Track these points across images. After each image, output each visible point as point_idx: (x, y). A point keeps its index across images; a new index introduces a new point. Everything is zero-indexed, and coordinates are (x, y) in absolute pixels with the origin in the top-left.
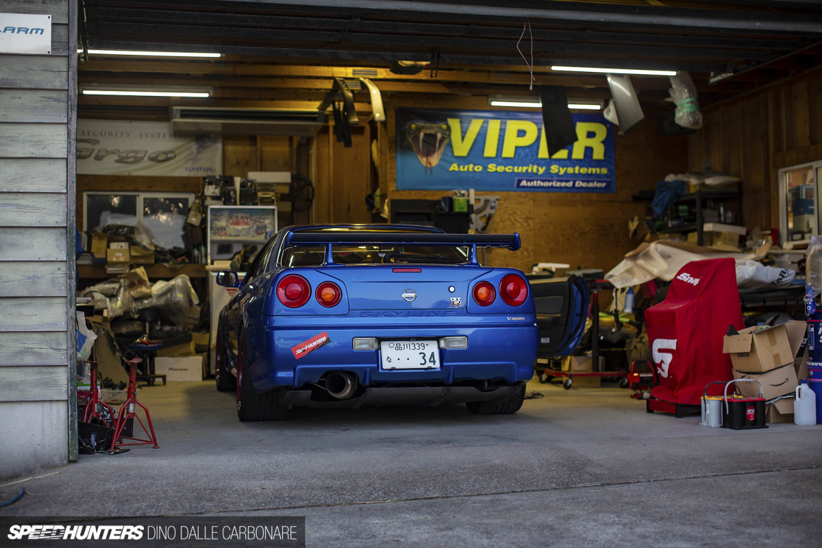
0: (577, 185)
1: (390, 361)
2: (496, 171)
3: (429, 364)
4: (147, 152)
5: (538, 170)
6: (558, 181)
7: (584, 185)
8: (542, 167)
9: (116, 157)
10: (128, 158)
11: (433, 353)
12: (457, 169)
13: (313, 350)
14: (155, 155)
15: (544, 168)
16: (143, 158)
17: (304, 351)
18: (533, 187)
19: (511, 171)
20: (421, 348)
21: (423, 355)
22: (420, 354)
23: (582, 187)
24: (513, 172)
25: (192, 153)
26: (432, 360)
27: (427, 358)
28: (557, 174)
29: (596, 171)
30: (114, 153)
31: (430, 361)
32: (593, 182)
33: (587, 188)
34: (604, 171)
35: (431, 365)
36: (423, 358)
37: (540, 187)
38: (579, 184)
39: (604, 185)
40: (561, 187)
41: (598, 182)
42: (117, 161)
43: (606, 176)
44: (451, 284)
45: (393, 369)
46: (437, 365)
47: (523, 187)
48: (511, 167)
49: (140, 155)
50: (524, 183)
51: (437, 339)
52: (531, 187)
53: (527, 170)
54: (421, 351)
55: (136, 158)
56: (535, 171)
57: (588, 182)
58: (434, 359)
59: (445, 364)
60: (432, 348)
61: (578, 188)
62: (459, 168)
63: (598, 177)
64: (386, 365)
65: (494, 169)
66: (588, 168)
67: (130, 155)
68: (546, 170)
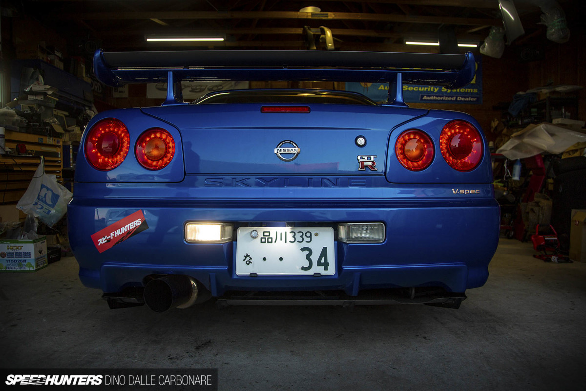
0: (458, 99)
1: (249, 263)
2: (408, 90)
3: (317, 270)
4: (207, 86)
5: (434, 89)
6: (446, 96)
7: (463, 99)
8: (436, 88)
9: (190, 89)
10: (197, 89)
11: (325, 250)
12: (383, 88)
13: (122, 240)
14: (211, 88)
15: (438, 89)
16: (205, 89)
17: (109, 241)
18: (431, 100)
19: (417, 90)
20: (306, 239)
21: (307, 252)
22: (303, 249)
23: (461, 101)
24: (419, 91)
25: (232, 86)
26: (323, 261)
27: (315, 258)
28: (446, 92)
29: (470, 91)
30: (189, 87)
31: (319, 264)
32: (468, 97)
33: (465, 101)
34: (475, 91)
35: (321, 270)
36: (308, 257)
37: (435, 100)
38: (459, 98)
39: (475, 99)
40: (448, 100)
41: (471, 97)
42: (190, 91)
43: (476, 94)
44: (360, 133)
45: (253, 276)
46: (332, 271)
47: (425, 100)
48: (417, 88)
49: (203, 87)
50: (425, 98)
51: (335, 225)
52: (429, 100)
53: (427, 90)
54: (304, 245)
55: (200, 89)
56: (432, 90)
57: (465, 97)
58: (326, 259)
59: (346, 268)
60: (324, 240)
61: (459, 101)
62: (385, 88)
63: (471, 95)
64: (242, 269)
65: (407, 89)
66: (465, 89)
67: (198, 88)
68: (439, 90)
